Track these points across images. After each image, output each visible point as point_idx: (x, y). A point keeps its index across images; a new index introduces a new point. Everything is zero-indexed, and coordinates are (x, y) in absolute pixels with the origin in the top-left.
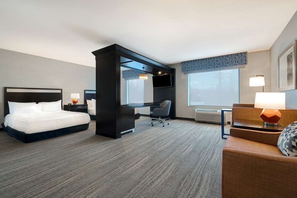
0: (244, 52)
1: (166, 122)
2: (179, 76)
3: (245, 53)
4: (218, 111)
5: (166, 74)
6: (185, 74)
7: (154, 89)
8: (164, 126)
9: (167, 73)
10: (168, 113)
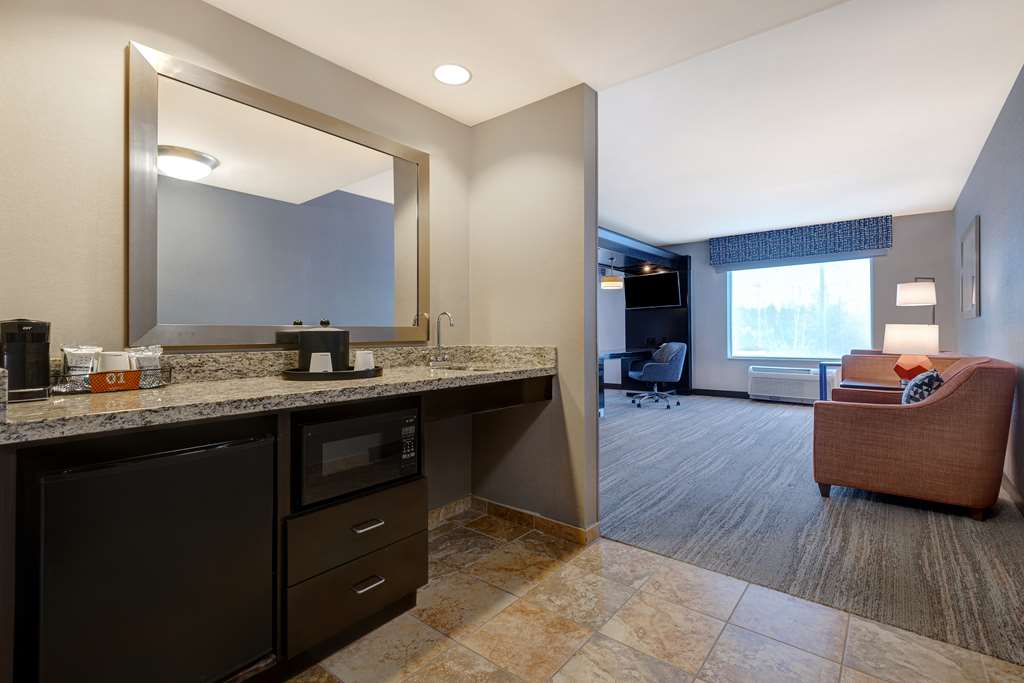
0: (884, 215)
1: (672, 400)
2: (700, 276)
3: (887, 219)
4: (812, 370)
5: (662, 272)
6: (718, 273)
7: (627, 311)
8: (668, 407)
9: (665, 268)
10: (678, 374)
